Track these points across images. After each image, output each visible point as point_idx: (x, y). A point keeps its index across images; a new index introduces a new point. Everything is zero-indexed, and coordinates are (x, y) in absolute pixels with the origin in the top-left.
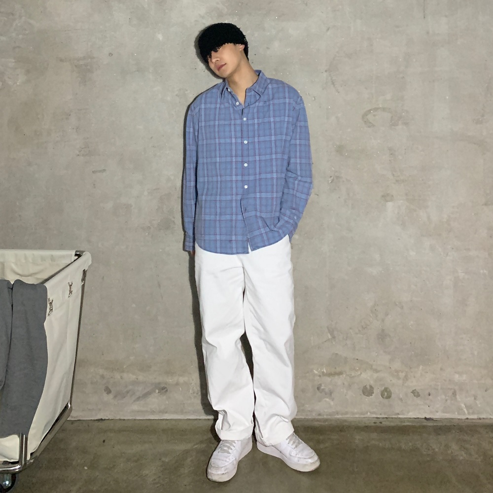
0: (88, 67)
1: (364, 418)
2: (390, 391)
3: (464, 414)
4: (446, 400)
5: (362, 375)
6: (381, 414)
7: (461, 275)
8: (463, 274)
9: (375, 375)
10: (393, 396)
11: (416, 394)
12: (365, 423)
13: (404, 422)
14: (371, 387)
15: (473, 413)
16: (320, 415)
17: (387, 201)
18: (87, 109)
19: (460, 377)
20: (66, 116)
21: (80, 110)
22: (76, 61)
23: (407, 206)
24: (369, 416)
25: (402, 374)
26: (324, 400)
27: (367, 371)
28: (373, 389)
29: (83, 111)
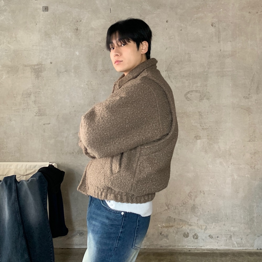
0: (40, 70)
1: (184, 248)
2: (198, 235)
3: (236, 247)
4: (227, 240)
5: (183, 228)
6: (193, 247)
7: (236, 177)
8: (237, 177)
9: (190, 227)
10: (199, 238)
11: (211, 237)
12: (184, 251)
13: (205, 251)
14: (188, 233)
15: (240, 247)
16: (161, 247)
17: (197, 139)
18: (40, 91)
19: (233, 229)
20: (29, 95)
21: (36, 92)
22: (33, 67)
23: (208, 142)
24: (187, 248)
25: (203, 227)
26: (163, 239)
27: (186, 225)
28: (189, 234)
29: (38, 93)
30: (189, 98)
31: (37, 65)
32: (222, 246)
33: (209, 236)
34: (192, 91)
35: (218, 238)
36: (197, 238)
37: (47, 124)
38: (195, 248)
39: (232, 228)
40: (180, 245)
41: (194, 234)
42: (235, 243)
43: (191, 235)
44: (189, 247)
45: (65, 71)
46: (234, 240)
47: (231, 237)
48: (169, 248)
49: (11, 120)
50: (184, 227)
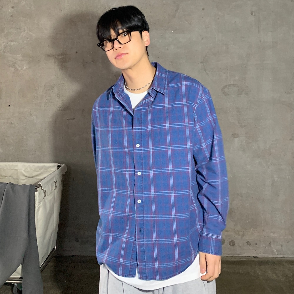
2: (234, 242)
3: (275, 254)
4: (266, 247)
6: (229, 254)
7: (276, 179)
9: (226, 233)
10: (236, 244)
11: (249, 243)
13: (242, 259)
17: (235, 138)
20: (52, 87)
22: (57, 56)
23: (246, 140)
25: (241, 233)
28: (225, 241)
29: (62, 85)
30: (226, 93)
31: (62, 55)
32: (260, 253)
34: (229, 85)
35: (257, 246)
37: (71, 119)
38: (232, 256)
39: (272, 234)
41: (230, 240)
42: (275, 250)
44: (225, 255)
45: (92, 62)
46: (273, 247)
47: (271, 244)
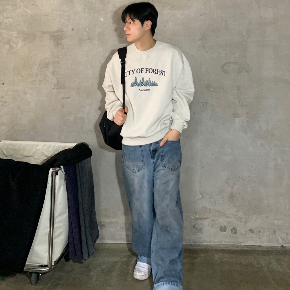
0: (60, 37)
1: (221, 245)
3: (280, 243)
6: (231, 243)
7: (280, 161)
9: (228, 220)
10: (238, 232)
11: (252, 231)
12: (221, 248)
13: (244, 248)
15: (286, 243)
17: (236, 118)
18: (59, 61)
19: (278, 222)
20: (47, 65)
21: (55, 62)
22: (52, 33)
23: (248, 120)
24: (224, 244)
25: (243, 219)
26: (197, 233)
27: (223, 217)
28: (226, 228)
29: (57, 63)
30: (226, 71)
31: (57, 32)
32: (264, 242)
33: (250, 230)
34: (229, 63)
35: (260, 233)
36: (236, 233)
37: (66, 98)
38: (234, 244)
39: (276, 221)
40: (216, 240)
41: (232, 227)
42: (280, 238)
43: (228, 229)
44: (227, 243)
45: (88, 39)
46: (278, 235)
47: (275, 232)
48: (204, 244)
49: (25, 94)
50: (220, 220)
